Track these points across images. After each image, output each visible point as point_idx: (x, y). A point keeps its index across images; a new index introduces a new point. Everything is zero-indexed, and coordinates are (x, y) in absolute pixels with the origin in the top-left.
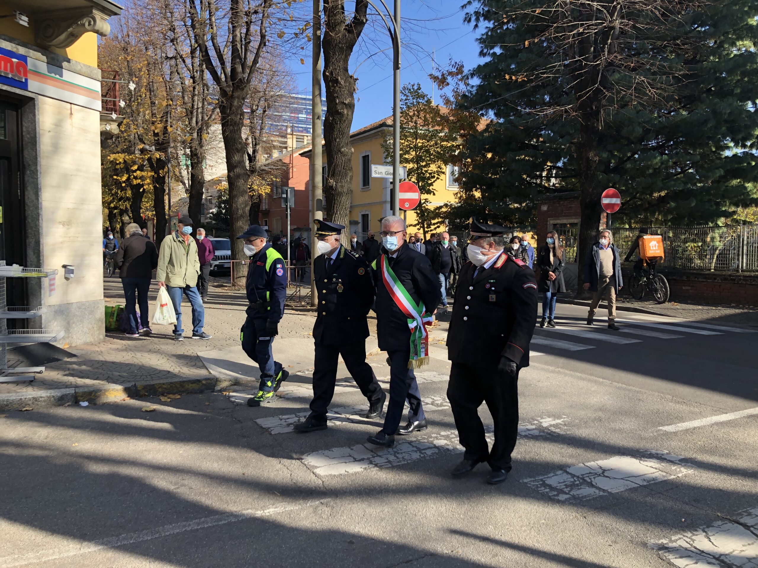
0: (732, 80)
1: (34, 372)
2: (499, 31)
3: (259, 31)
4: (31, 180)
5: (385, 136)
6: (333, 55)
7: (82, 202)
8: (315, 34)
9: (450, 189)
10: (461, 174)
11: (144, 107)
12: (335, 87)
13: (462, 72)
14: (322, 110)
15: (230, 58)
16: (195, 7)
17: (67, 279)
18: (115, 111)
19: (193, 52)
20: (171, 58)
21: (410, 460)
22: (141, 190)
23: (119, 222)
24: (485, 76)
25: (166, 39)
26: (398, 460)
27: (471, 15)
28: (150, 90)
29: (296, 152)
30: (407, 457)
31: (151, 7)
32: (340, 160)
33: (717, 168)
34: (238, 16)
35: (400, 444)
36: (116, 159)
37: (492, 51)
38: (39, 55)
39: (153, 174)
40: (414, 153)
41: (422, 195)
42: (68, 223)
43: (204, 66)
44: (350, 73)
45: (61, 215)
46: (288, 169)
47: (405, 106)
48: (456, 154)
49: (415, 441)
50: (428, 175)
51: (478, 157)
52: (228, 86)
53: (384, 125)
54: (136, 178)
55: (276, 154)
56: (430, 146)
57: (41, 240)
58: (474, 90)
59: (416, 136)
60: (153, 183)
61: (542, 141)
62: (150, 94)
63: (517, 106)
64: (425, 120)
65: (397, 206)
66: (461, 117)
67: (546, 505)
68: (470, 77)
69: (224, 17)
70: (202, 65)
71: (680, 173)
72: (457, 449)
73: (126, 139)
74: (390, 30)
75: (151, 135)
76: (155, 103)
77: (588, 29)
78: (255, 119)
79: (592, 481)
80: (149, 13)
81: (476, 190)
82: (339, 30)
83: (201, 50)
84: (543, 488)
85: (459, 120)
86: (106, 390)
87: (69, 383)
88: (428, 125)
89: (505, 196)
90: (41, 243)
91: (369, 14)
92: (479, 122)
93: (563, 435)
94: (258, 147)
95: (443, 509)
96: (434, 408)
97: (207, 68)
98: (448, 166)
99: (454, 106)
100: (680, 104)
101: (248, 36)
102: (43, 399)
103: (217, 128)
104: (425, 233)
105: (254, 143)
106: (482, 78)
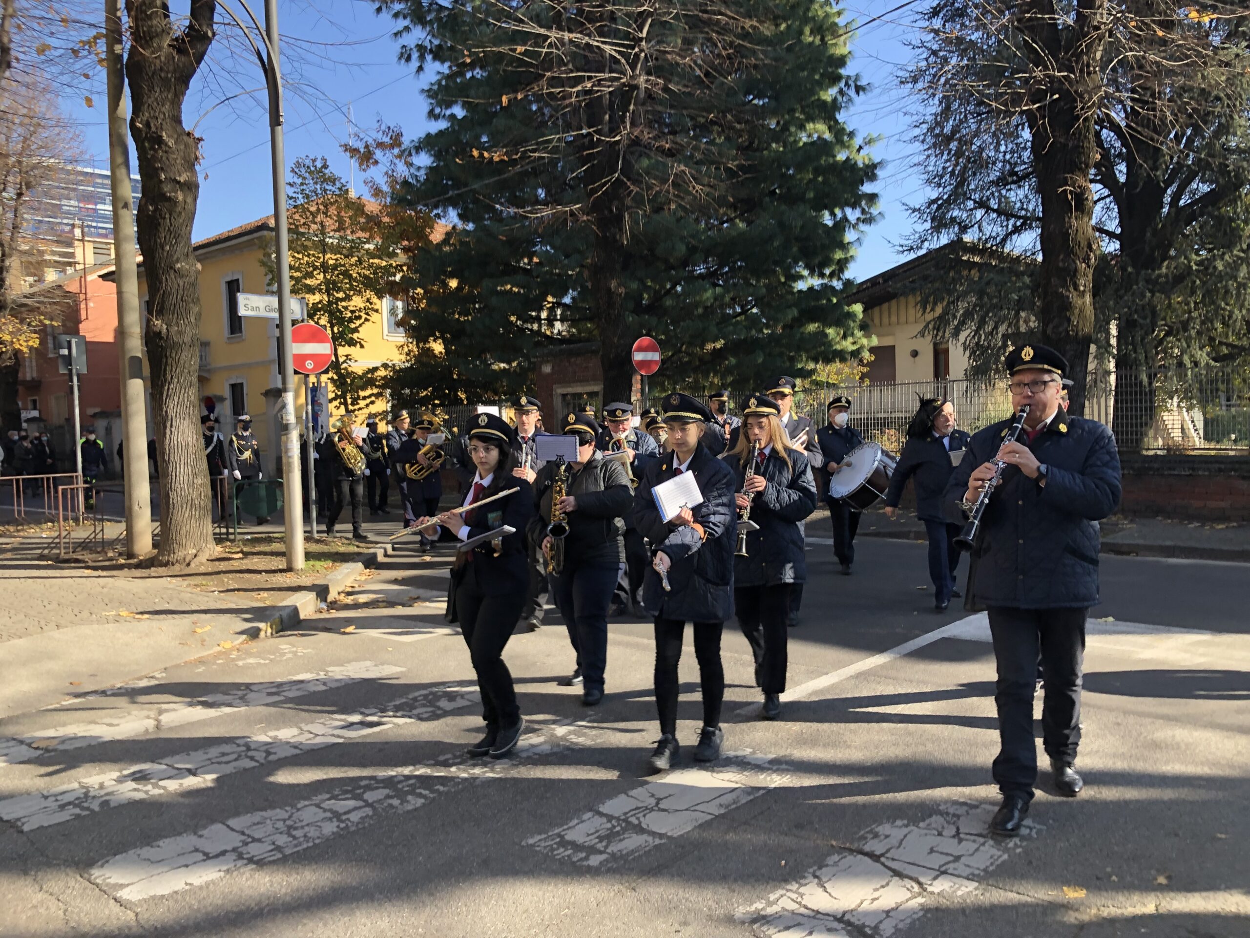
0: (801, 180)
2: (458, 80)
5: (265, 247)
6: (150, 91)
8: (110, 50)
9: (390, 339)
10: (408, 312)
12: (156, 151)
13: (400, 145)
21: (319, 838)
24: (440, 151)
26: (295, 842)
27: (411, 49)
29: (94, 272)
30: (312, 832)
32: (172, 284)
33: (789, 307)
37: (448, 112)
40: (322, 275)
41: (340, 348)
44: (187, 126)
46: (77, 303)
47: (299, 196)
48: (397, 279)
49: (328, 800)
50: (349, 315)
51: (434, 285)
53: (263, 227)
55: (51, 276)
56: (351, 266)
58: (422, 175)
59: (324, 248)
61: (537, 263)
63: (495, 203)
64: (340, 221)
65: (290, 367)
66: (402, 219)
67: (569, 880)
68: (413, 152)
71: (740, 314)
74: (260, 56)
77: (599, 85)
79: (640, 823)
81: (435, 341)
82: (158, 45)
84: (562, 850)
85: (398, 224)
88: (344, 229)
89: (484, 351)
91: (219, 23)
92: (433, 228)
95: (384, 923)
98: (385, 300)
99: (389, 200)
100: (735, 211)
106: (435, 156)
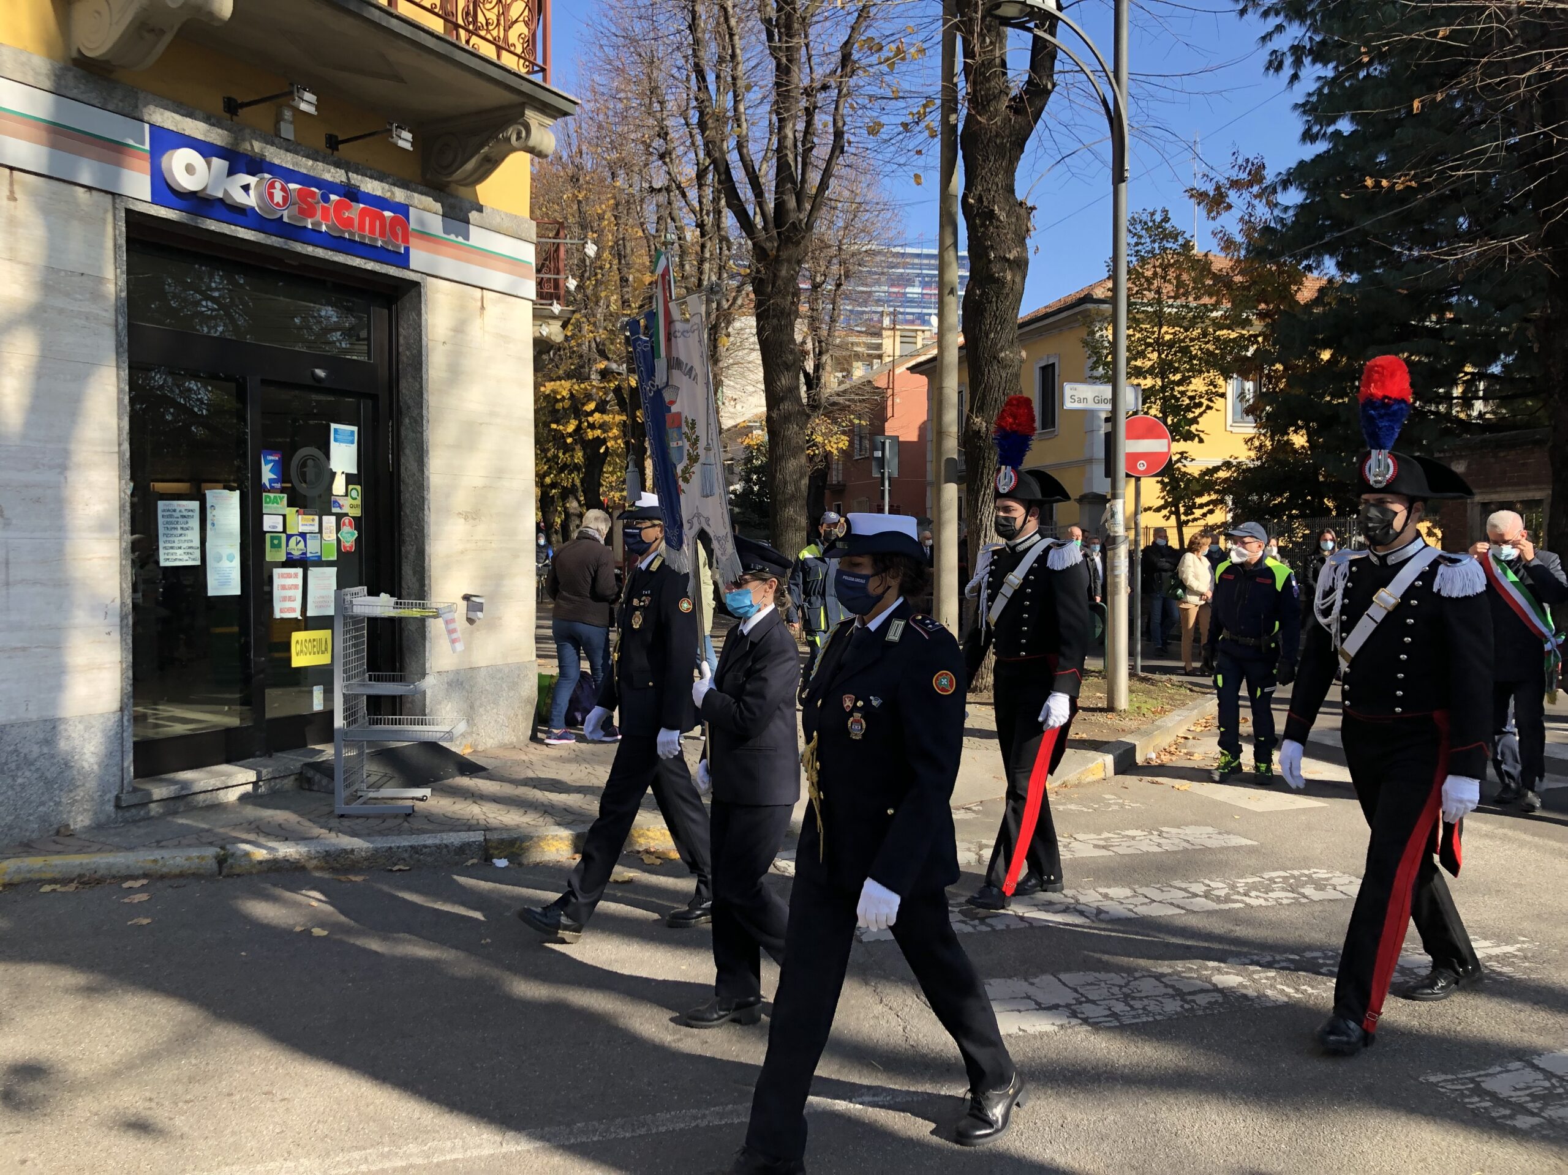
1: (413, 798)
2: (1347, 84)
3: (831, 125)
4: (411, 435)
5: (1092, 323)
6: (984, 161)
7: (499, 473)
8: (945, 122)
9: (1235, 430)
10: (1260, 396)
11: (607, 288)
12: (986, 227)
13: (1263, 178)
14: (961, 277)
15: (774, 183)
16: (707, 87)
17: (470, 621)
18: (558, 299)
19: (701, 175)
20: (660, 190)
21: (1160, 1014)
22: (602, 451)
23: (560, 513)
24: (1316, 183)
25: (651, 154)
26: (1134, 1013)
27: (1284, 53)
28: (619, 255)
29: (902, 364)
30: (1152, 1007)
31: (622, 95)
32: (996, 376)
34: (789, 97)
35: (1136, 979)
36: (555, 392)
37: (1331, 129)
38: (428, 201)
39: (624, 418)
40: (1156, 354)
41: (1175, 443)
42: (473, 516)
43: (723, 202)
44: (1019, 196)
45: (461, 500)
46: (884, 400)
47: (1134, 259)
48: (1249, 354)
49: (1170, 975)
50: (1187, 401)
51: (1300, 358)
52: (770, 239)
53: (1087, 299)
54: (592, 426)
55: (859, 371)
56: (1192, 340)
57: (427, 548)
58: (1290, 216)
59: (1159, 319)
60: (625, 436)
61: (1451, 319)
62: (620, 263)
63: (1393, 245)
64: (1180, 284)
65: (1122, 468)
66: (1259, 275)
67: (1485, 1137)
68: (1279, 189)
69: (761, 102)
70: (719, 199)
72: (1267, 996)
73: (574, 352)
74: (1104, 102)
75: (620, 343)
76: (627, 280)
78: (820, 302)
80: (620, 106)
81: (1295, 432)
82: (995, 109)
83: (716, 169)
84: (1476, 1099)
85: (1254, 283)
86: (541, 838)
87: (475, 822)
88: (1186, 294)
90: (427, 553)
91: (1060, 72)
92: (1301, 284)
93: (1520, 980)
94: (824, 358)
95: (1239, 1126)
96: (1212, 905)
97: (729, 205)
98: (1231, 382)
99: (1243, 252)
101: (809, 137)
102: (428, 850)
103: (746, 325)
104: (1180, 525)
105: (817, 350)
106: (1309, 190)
